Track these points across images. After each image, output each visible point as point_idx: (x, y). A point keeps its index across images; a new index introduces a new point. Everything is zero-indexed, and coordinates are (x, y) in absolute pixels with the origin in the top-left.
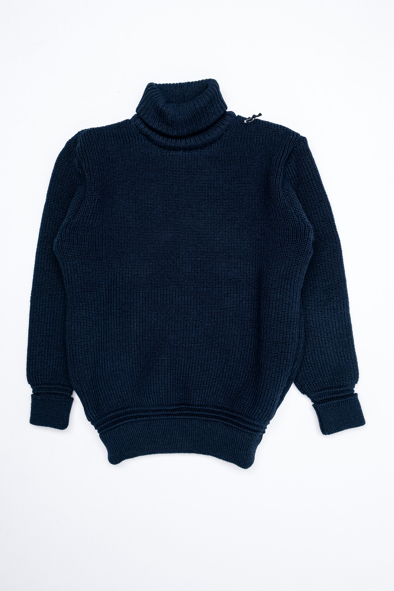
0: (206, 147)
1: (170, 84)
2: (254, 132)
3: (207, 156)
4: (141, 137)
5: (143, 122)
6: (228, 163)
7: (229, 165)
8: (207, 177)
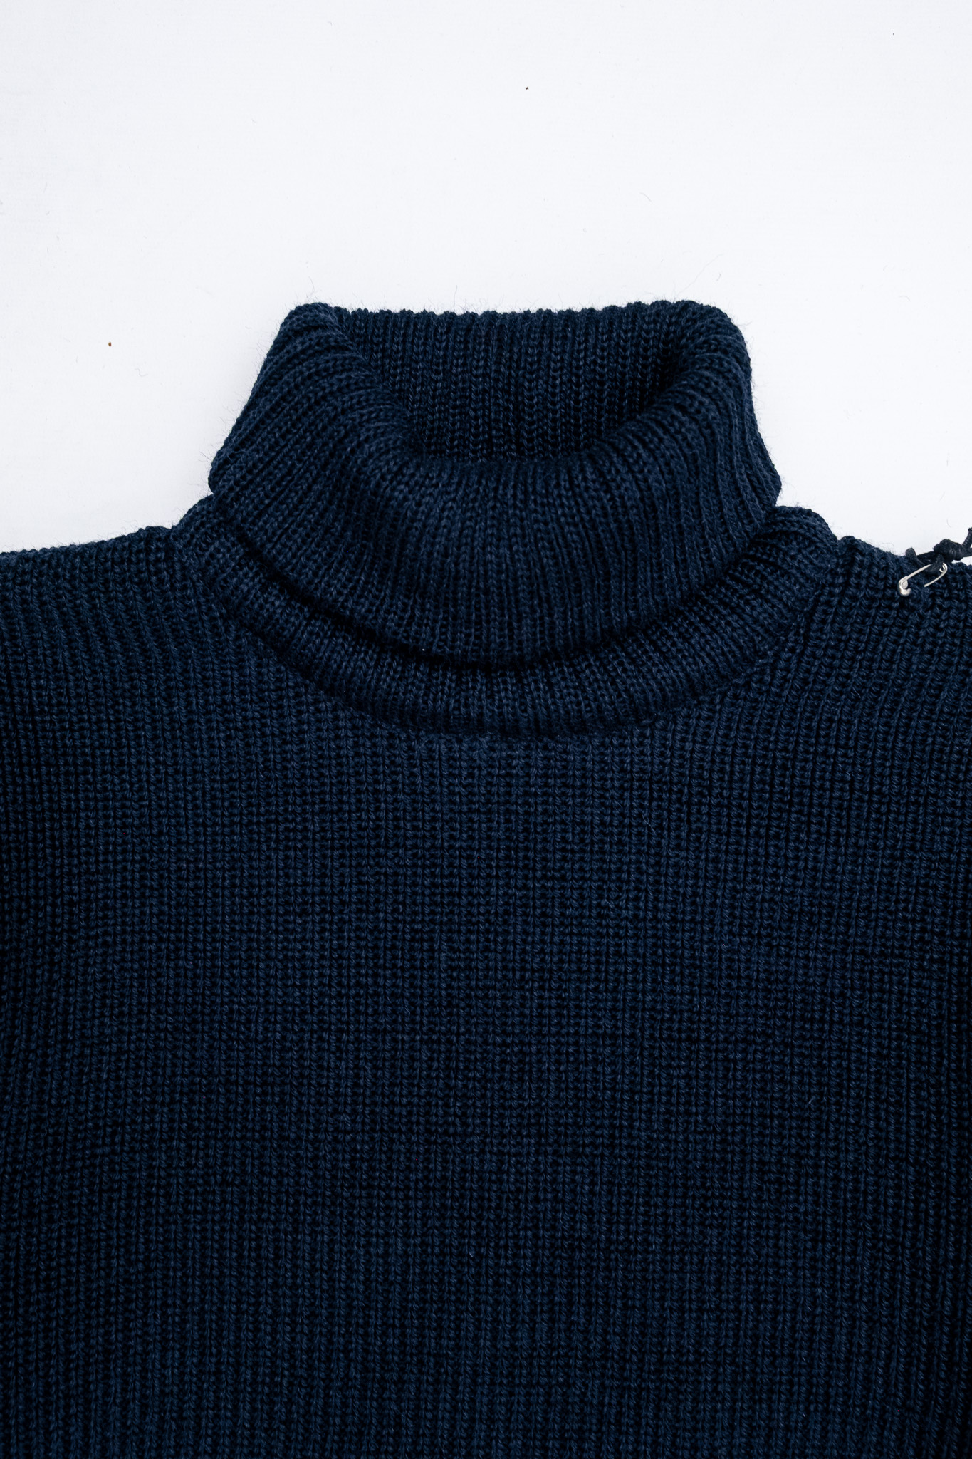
0: (638, 722)
1: (427, 317)
2: (950, 653)
3: (643, 771)
4: (238, 638)
5: (253, 553)
6: (768, 827)
7: (777, 836)
8: (637, 899)
